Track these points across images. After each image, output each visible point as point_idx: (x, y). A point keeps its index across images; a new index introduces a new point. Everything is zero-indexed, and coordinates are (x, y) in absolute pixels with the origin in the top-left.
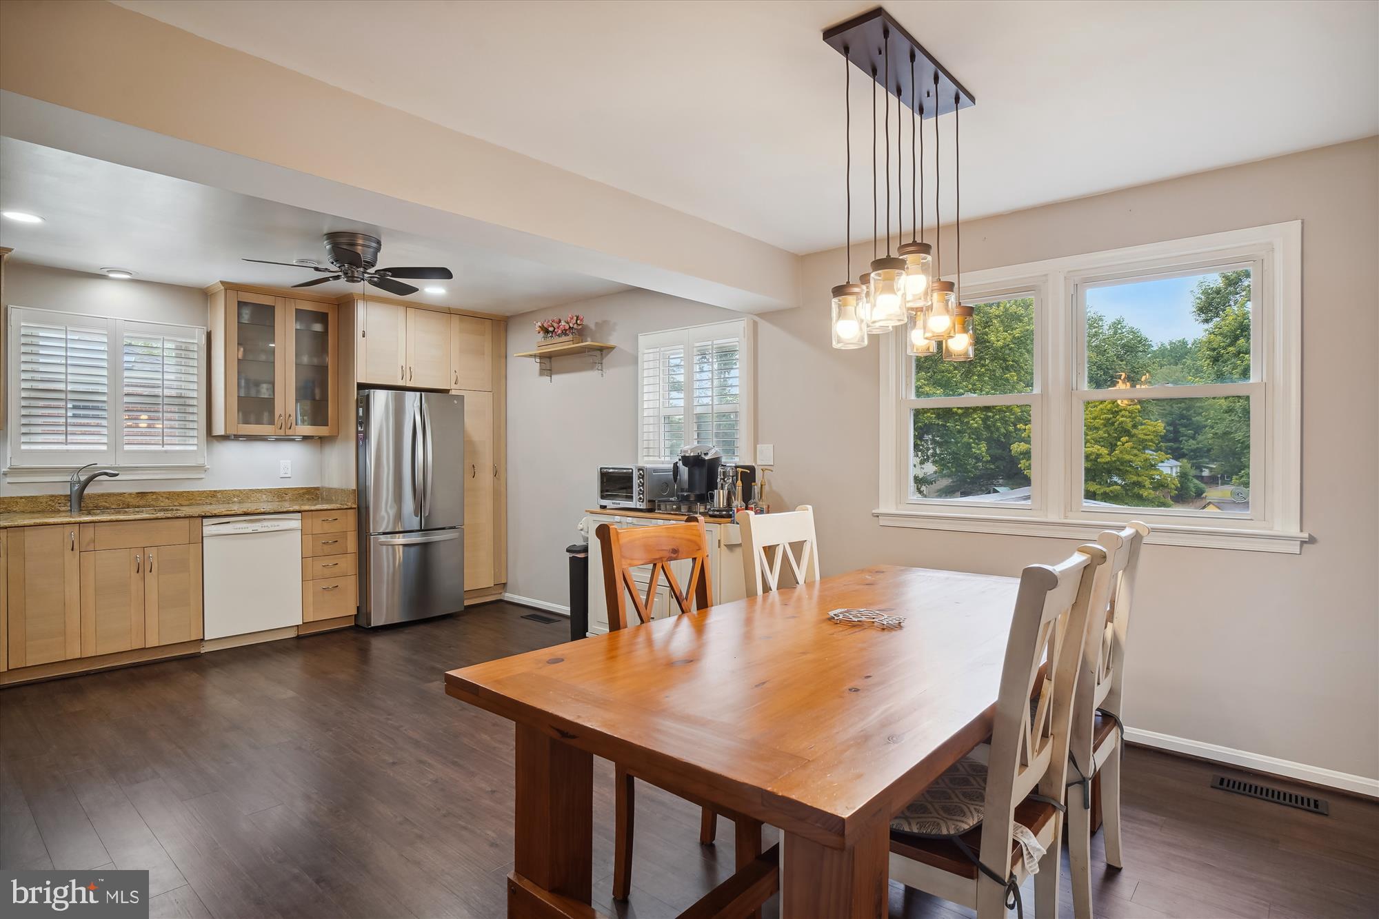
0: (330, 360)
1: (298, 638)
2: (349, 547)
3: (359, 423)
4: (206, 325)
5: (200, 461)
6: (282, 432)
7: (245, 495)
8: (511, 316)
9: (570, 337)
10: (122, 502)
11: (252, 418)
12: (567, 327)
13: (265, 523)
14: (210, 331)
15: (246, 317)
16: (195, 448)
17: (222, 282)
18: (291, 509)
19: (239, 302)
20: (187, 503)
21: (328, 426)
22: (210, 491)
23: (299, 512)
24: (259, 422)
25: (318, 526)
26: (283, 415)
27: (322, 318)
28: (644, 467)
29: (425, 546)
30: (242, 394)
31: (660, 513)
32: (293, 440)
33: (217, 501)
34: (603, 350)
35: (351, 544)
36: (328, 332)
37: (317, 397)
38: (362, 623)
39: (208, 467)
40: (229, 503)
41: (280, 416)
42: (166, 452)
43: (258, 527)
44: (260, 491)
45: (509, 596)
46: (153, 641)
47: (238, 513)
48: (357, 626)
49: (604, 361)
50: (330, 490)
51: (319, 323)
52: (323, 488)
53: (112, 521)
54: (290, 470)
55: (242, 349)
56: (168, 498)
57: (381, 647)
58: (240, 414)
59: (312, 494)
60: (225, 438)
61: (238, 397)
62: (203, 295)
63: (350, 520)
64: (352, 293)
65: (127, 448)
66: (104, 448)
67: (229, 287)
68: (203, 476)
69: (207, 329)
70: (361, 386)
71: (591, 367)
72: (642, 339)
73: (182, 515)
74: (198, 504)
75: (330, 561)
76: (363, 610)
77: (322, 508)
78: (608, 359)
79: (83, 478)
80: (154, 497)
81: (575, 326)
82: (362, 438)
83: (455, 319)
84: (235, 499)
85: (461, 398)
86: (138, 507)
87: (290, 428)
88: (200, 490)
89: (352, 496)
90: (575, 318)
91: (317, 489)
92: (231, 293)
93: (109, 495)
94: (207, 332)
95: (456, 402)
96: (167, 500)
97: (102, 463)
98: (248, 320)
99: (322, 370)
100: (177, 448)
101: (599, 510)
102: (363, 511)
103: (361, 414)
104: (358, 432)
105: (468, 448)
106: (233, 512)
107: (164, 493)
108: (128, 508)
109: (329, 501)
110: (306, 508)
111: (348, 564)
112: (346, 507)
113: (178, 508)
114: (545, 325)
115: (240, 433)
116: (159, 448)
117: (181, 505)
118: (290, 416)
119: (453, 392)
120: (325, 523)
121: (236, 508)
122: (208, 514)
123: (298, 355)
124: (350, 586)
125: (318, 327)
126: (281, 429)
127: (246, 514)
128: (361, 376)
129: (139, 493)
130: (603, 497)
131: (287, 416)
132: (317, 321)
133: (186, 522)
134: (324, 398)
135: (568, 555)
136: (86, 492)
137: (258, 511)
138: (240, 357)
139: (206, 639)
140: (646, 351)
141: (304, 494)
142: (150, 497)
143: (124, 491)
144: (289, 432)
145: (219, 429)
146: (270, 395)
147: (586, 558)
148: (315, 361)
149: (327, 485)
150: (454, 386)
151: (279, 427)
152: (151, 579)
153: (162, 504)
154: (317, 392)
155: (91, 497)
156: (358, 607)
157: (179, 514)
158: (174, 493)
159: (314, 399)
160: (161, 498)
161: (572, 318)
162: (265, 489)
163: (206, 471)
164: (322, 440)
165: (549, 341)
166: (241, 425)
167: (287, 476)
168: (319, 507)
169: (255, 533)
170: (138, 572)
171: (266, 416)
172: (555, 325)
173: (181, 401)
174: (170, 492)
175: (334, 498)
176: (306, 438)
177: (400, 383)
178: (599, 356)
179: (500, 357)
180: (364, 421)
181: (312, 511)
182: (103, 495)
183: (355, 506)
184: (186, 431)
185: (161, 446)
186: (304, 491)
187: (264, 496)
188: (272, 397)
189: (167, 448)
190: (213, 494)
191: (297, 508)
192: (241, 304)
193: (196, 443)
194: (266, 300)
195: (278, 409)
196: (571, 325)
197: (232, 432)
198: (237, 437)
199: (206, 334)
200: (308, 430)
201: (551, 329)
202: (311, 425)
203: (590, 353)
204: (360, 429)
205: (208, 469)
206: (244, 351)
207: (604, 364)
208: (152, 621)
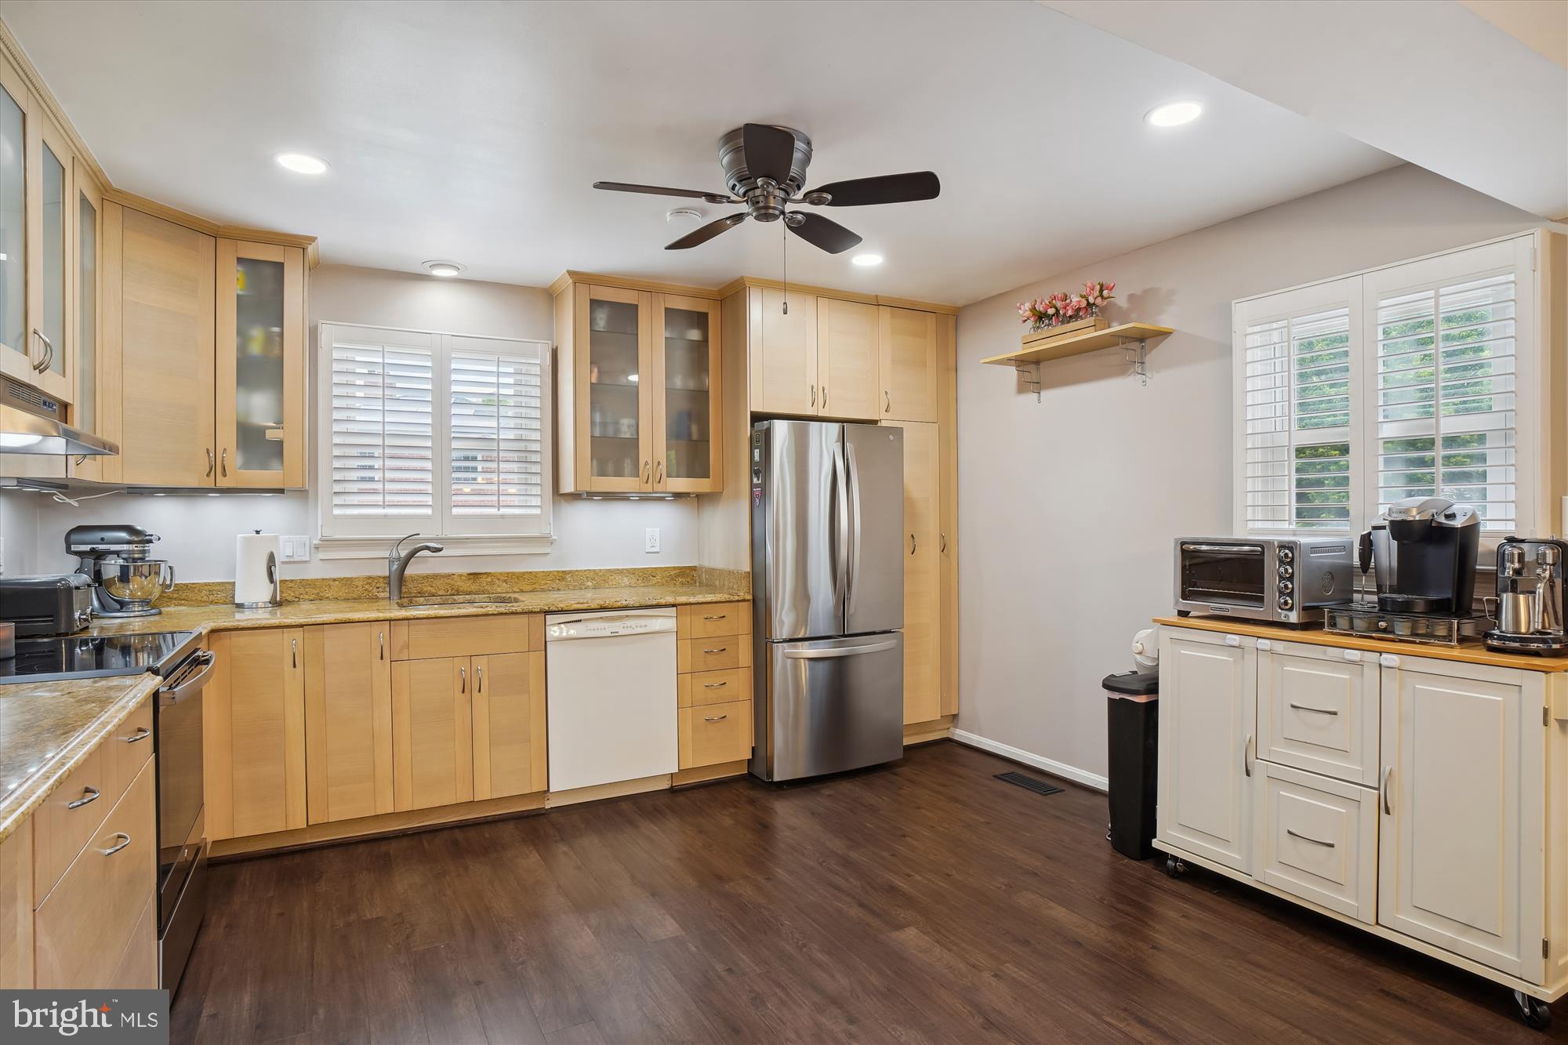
0: (711, 382)
1: (673, 791)
2: (741, 657)
3: (755, 472)
4: (551, 339)
5: (545, 530)
6: (648, 488)
7: (601, 578)
8: (964, 307)
9: (1090, 320)
10: (449, 589)
11: (610, 467)
12: (1084, 304)
13: (629, 623)
14: (557, 347)
15: (601, 323)
16: (537, 511)
17: (570, 273)
18: (663, 601)
19: (592, 301)
20: (529, 588)
21: (709, 477)
22: (558, 572)
23: (673, 606)
24: (619, 473)
25: (699, 626)
26: (650, 462)
27: (700, 320)
28: (1295, 543)
29: (839, 661)
30: (597, 433)
31: (1333, 634)
32: (662, 499)
33: (568, 586)
34: (1144, 340)
35: (744, 654)
36: (707, 341)
37: (695, 437)
38: (760, 771)
39: (556, 538)
40: (581, 589)
41: (646, 463)
42: (503, 517)
43: (619, 627)
44: (620, 572)
45: (961, 734)
46: (484, 793)
47: (593, 607)
48: (750, 774)
49: (1147, 359)
50: (711, 571)
51: (695, 328)
52: (701, 568)
53: (430, 618)
54: (658, 540)
55: (596, 370)
56: (506, 581)
57: (787, 813)
58: (595, 463)
59: (687, 576)
60: (575, 496)
61: (592, 437)
62: (549, 296)
63: (743, 618)
64: (742, 278)
65: (455, 511)
66: (429, 511)
67: (580, 279)
68: (549, 551)
69: (553, 345)
70: (757, 418)
71: (1122, 370)
72: (1242, 311)
73: (519, 609)
74: (543, 590)
75: (715, 680)
76: (761, 753)
77: (704, 600)
78: (1157, 354)
79: (403, 554)
80: (489, 579)
81: (1099, 300)
82: (760, 496)
83: (885, 314)
84: (589, 584)
85: (898, 432)
86: (470, 593)
87: (659, 482)
88: (545, 570)
89: (744, 583)
90: (1098, 287)
91: (693, 569)
92: (581, 287)
93: (435, 577)
94: (553, 349)
95: (891, 437)
96: (504, 584)
97: (427, 533)
98: (604, 327)
99: (699, 397)
100: (517, 511)
101: (1175, 619)
102: (761, 605)
103: (757, 458)
104: (752, 486)
105: (905, 507)
106: (585, 606)
107: (501, 574)
108: (457, 595)
109: (710, 587)
110: (683, 599)
111: (741, 683)
112: (737, 598)
113: (516, 595)
114: (1040, 308)
115: (594, 490)
116: (493, 511)
117: (522, 591)
118: (659, 463)
119: (884, 424)
120: (707, 622)
121: (591, 597)
122: (553, 608)
123: (669, 376)
124: (744, 714)
125: (694, 335)
126: (647, 482)
127: (603, 609)
128: (756, 404)
129: (470, 574)
130: (1184, 596)
131: (655, 464)
132: (691, 326)
133: (524, 619)
134: (704, 439)
135: (1107, 694)
136: (408, 571)
137: (619, 604)
138: (594, 380)
139: (551, 791)
140: (1250, 330)
141: (677, 576)
142: (484, 580)
143: (453, 572)
144: (659, 487)
145: (568, 485)
146: (632, 435)
147: (1153, 707)
148: (691, 384)
149: (707, 563)
150: (883, 415)
151: (645, 481)
152: (480, 700)
153: (499, 590)
154: (694, 429)
155: (413, 579)
156: (753, 748)
157: (515, 607)
158: (514, 574)
159: (690, 439)
160: (497, 582)
161: (1093, 289)
162: (626, 569)
163: (552, 543)
164: (700, 499)
165: (1046, 331)
166: (595, 478)
167: (655, 550)
168: (700, 598)
169: (615, 636)
170: (463, 692)
171: (628, 465)
172: (1059, 304)
173: (521, 446)
174: (508, 573)
175: (717, 583)
176: (678, 496)
177: (810, 411)
178: (1139, 351)
179: (949, 368)
180: (761, 469)
181: (691, 604)
182: (427, 577)
183: (749, 597)
184: (528, 487)
185: (496, 510)
186: (678, 571)
187: (625, 579)
188: (635, 437)
189: (503, 511)
190: (562, 576)
191: (670, 599)
192: (595, 304)
193: (539, 504)
194: (626, 297)
195: (644, 455)
196: (1091, 300)
197: (584, 487)
198: (590, 496)
199: (550, 350)
200: (682, 484)
201: (1051, 311)
202: (688, 476)
203: (1124, 346)
204: (755, 480)
205: (555, 540)
206: (599, 372)
207: (1147, 365)
208: (483, 760)
